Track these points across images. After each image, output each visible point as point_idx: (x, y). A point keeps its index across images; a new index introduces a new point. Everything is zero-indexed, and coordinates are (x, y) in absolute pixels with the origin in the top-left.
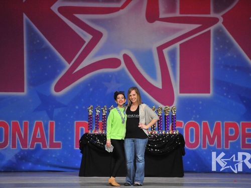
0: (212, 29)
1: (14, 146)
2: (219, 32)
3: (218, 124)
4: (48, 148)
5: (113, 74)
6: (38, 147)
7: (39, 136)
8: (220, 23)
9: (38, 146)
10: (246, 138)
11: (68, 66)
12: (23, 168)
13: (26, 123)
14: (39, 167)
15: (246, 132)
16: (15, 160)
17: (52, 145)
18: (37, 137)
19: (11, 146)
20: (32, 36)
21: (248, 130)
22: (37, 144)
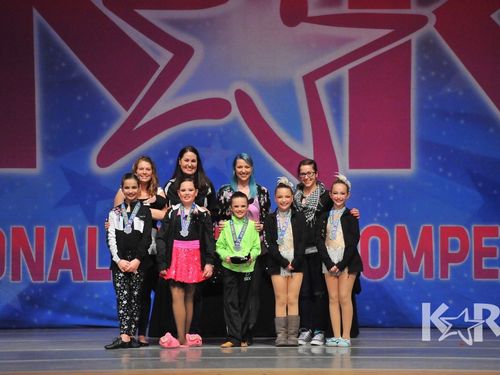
0: (414, 37)
1: (16, 276)
2: (427, 44)
3: (427, 231)
4: (85, 279)
5: (214, 130)
6: (65, 278)
7: (66, 256)
8: (430, 27)
9: (65, 276)
10: (484, 259)
11: (125, 115)
12: (36, 321)
13: (40, 231)
14: (68, 319)
15: (484, 246)
16: (17, 305)
17: (93, 274)
18: (63, 258)
19: (10, 277)
20: (52, 54)
21: (487, 242)
22: (62, 273)
